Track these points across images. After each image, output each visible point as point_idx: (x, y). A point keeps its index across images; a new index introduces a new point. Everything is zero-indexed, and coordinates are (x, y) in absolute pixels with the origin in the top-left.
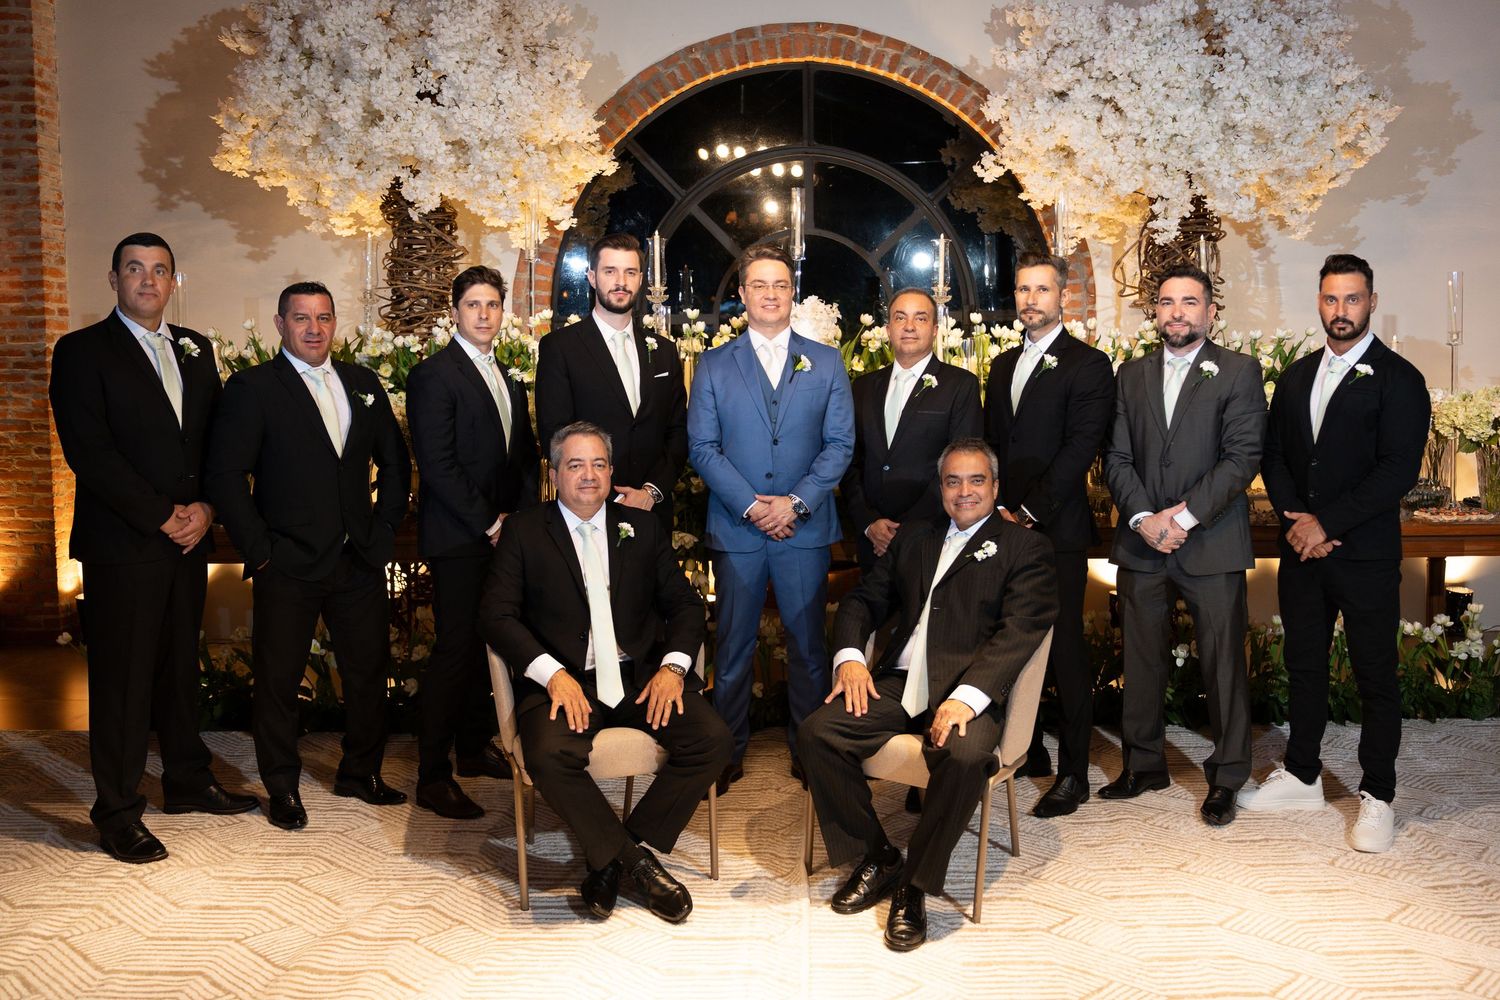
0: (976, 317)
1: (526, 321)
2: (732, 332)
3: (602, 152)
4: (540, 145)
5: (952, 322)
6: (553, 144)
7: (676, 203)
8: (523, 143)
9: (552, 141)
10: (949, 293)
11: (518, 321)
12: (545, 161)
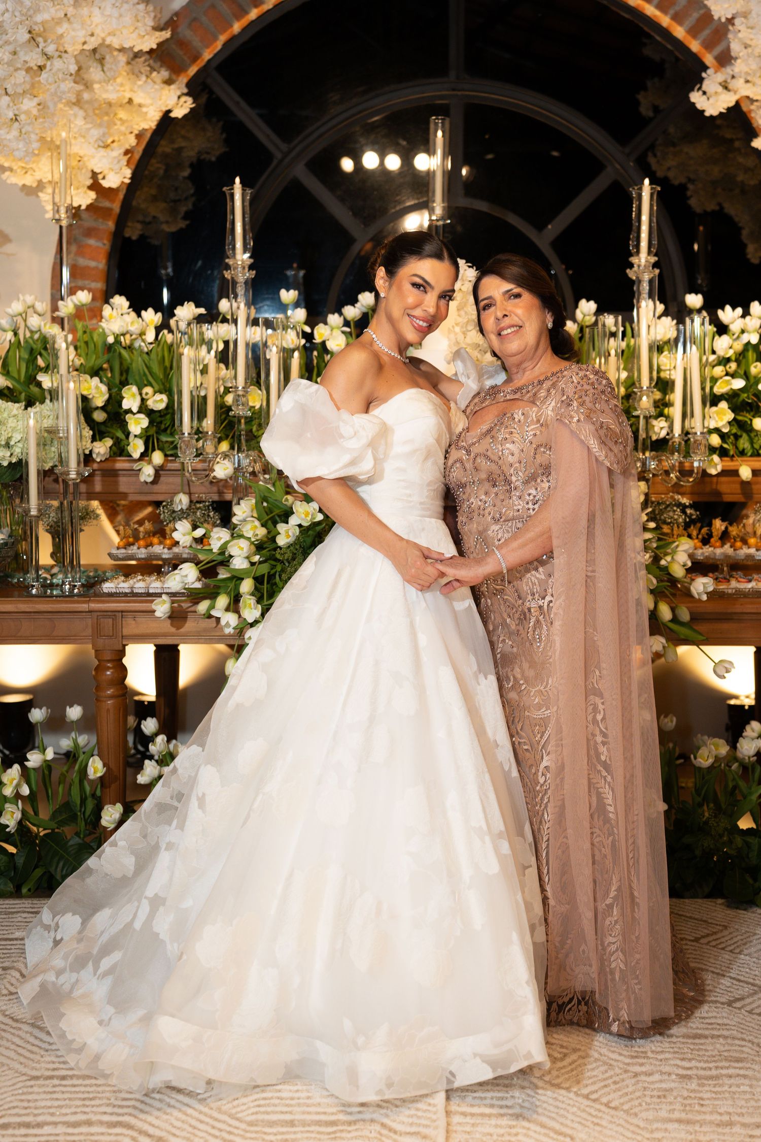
0: (694, 300)
1: (55, 308)
2: (344, 326)
3: (169, 82)
4: (70, 50)
5: (661, 308)
6: (86, 47)
7: (275, 162)
8: (40, 40)
9: (84, 43)
10: (655, 265)
11: (43, 306)
12: (73, 68)
